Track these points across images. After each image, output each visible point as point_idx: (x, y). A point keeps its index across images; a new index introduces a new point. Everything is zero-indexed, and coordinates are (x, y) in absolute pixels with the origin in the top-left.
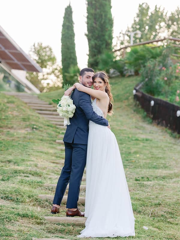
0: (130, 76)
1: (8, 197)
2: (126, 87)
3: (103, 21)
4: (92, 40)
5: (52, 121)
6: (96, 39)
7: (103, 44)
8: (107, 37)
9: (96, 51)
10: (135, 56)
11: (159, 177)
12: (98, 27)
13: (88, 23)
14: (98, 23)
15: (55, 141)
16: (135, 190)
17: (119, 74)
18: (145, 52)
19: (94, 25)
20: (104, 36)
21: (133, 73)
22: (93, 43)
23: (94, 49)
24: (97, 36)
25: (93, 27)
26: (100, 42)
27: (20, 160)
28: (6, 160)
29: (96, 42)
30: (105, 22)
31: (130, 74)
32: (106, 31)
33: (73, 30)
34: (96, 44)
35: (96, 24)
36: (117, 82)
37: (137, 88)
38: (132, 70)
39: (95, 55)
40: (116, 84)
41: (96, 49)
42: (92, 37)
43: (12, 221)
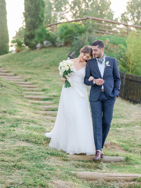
0: (61, 46)
1: (28, 140)
2: (59, 55)
3: (37, 3)
4: (29, 17)
5: (11, 80)
6: (32, 16)
7: (37, 21)
8: (40, 16)
9: (31, 26)
10: (65, 31)
11: (123, 124)
12: (33, 7)
13: (25, 4)
14: (33, 4)
15: (23, 96)
16: (114, 134)
17: (51, 44)
18: (73, 28)
19: (31, 6)
20: (38, 14)
21: (63, 44)
22: (29, 19)
23: (30, 25)
24: (32, 14)
25: (30, 7)
26: (35, 19)
27: (13, 111)
28: (2, 111)
29: (32, 19)
30: (39, 4)
31: (60, 45)
32: (40, 11)
33: (5, 9)
34: (32, 21)
35: (32, 5)
36: (51, 51)
37: (71, 55)
38: (63, 42)
39: (31, 30)
40: (50, 52)
41: (32, 24)
42: (29, 15)
43: (47, 158)
